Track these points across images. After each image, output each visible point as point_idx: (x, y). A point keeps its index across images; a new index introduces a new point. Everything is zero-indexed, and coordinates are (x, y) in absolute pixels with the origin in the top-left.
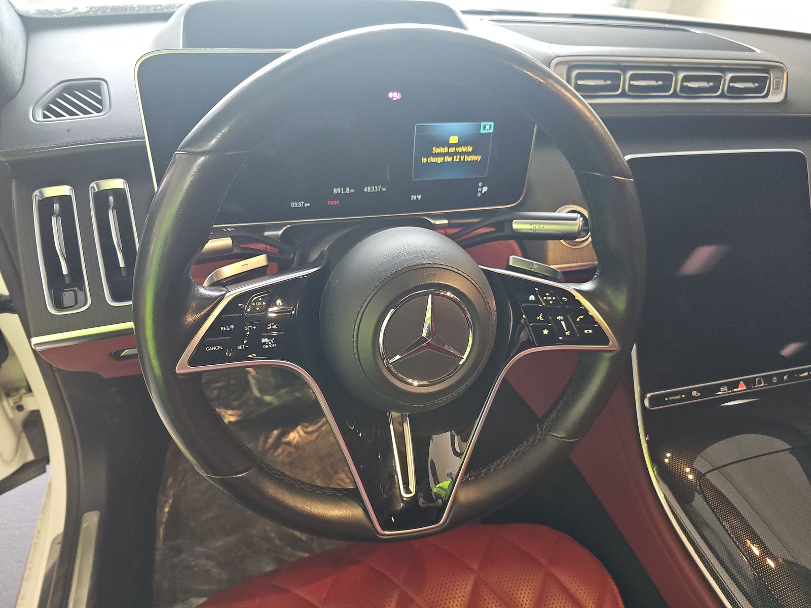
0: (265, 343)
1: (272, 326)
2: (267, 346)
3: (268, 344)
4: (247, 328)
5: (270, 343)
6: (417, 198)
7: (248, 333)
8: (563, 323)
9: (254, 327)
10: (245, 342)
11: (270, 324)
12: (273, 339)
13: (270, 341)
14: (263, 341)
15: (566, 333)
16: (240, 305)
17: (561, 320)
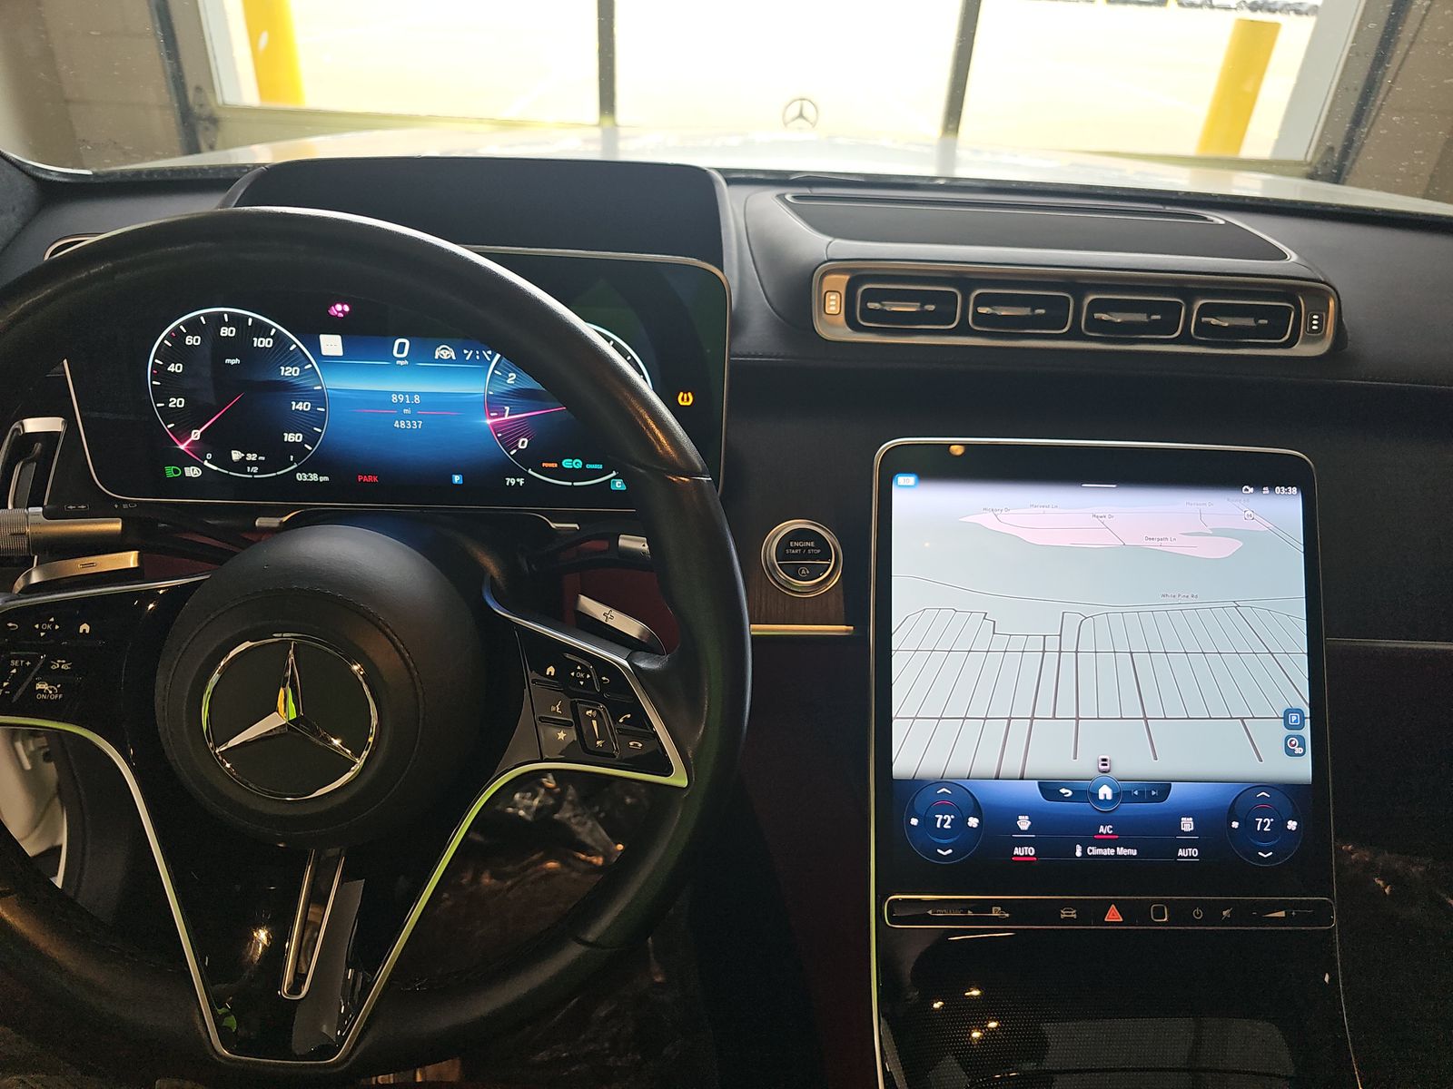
0: (41, 691)
1: (61, 664)
2: (45, 697)
3: (48, 693)
4: (14, 663)
5: (51, 692)
6: (517, 483)
7: (14, 671)
8: (594, 722)
9: (28, 663)
10: (5, 684)
11: (59, 661)
12: (59, 686)
13: (52, 690)
14: (39, 686)
15: (598, 743)
16: (10, 625)
17: (593, 718)
